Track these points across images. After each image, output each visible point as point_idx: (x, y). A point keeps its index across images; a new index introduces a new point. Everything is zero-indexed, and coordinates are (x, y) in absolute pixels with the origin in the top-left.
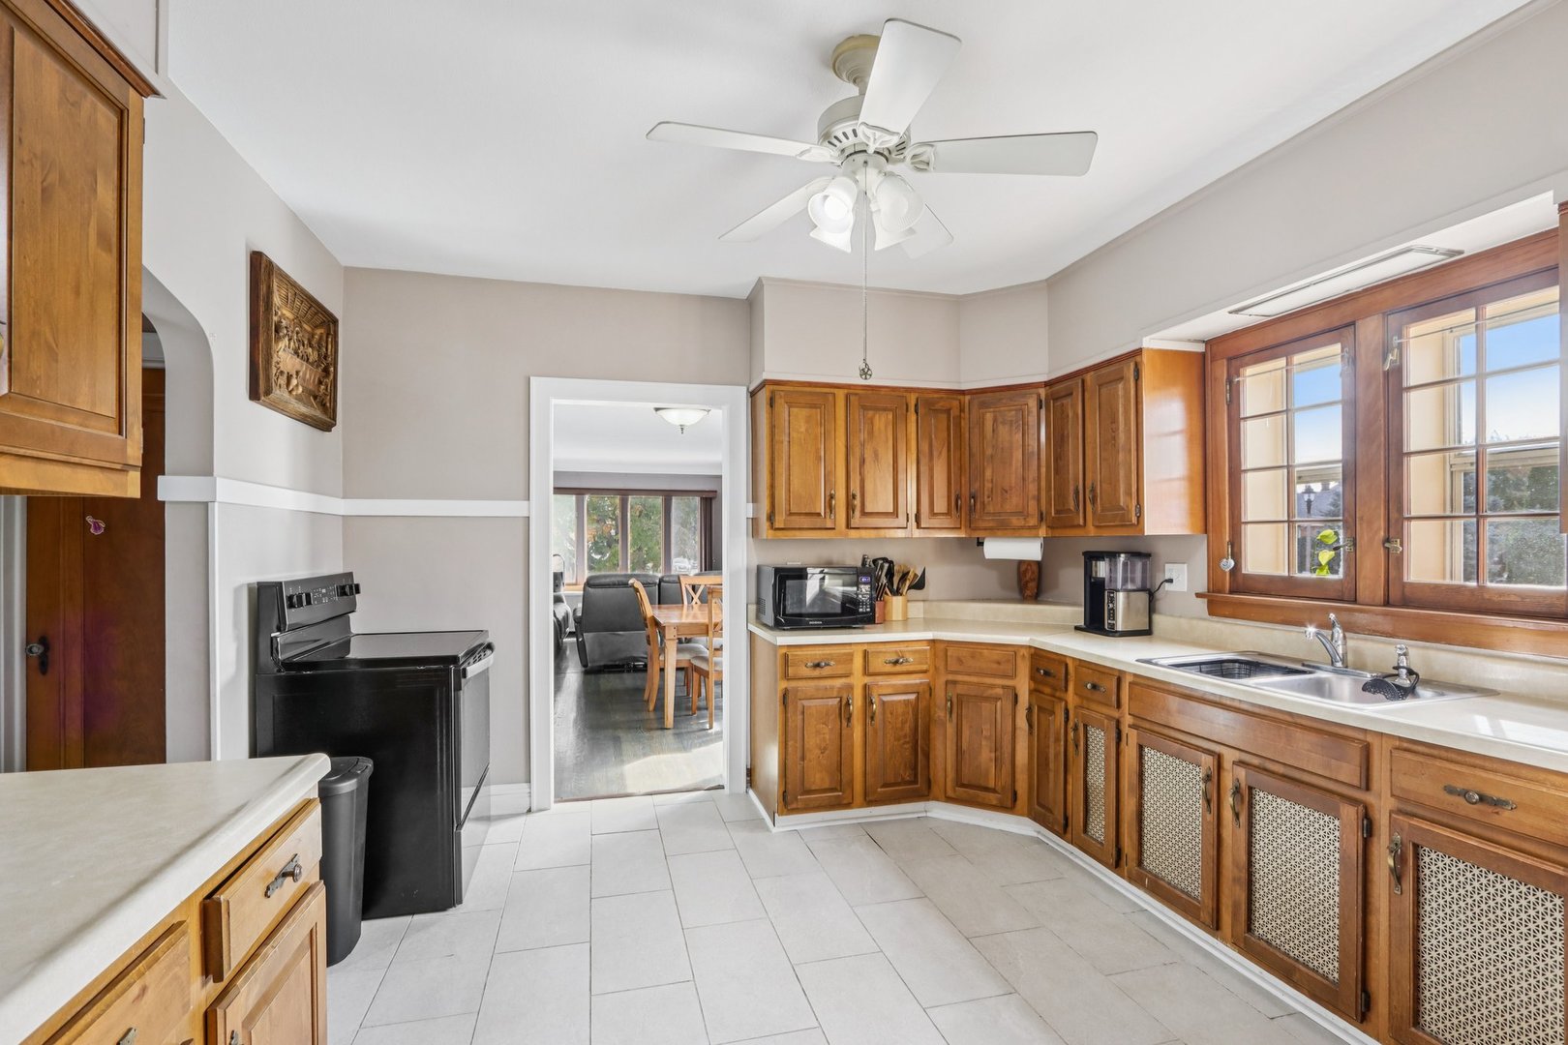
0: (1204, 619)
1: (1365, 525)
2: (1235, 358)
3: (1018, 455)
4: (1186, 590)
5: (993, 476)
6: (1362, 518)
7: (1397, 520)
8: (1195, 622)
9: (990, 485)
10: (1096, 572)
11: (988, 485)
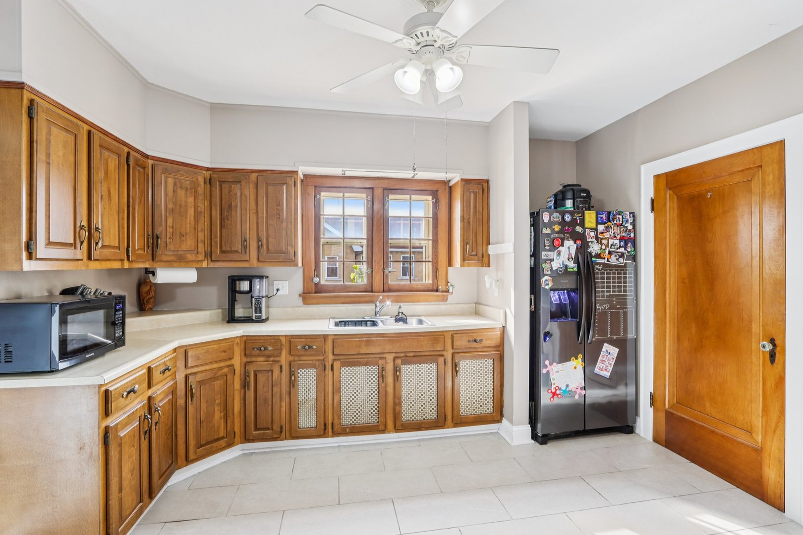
0: (302, 307)
1: (376, 264)
2: (319, 187)
3: (191, 212)
4: (287, 294)
5: (173, 224)
6: (375, 261)
7: (387, 262)
8: (297, 309)
9: (171, 230)
10: (240, 288)
11: (170, 230)
